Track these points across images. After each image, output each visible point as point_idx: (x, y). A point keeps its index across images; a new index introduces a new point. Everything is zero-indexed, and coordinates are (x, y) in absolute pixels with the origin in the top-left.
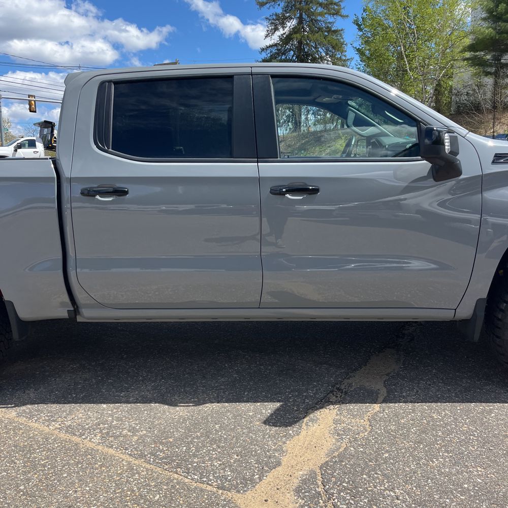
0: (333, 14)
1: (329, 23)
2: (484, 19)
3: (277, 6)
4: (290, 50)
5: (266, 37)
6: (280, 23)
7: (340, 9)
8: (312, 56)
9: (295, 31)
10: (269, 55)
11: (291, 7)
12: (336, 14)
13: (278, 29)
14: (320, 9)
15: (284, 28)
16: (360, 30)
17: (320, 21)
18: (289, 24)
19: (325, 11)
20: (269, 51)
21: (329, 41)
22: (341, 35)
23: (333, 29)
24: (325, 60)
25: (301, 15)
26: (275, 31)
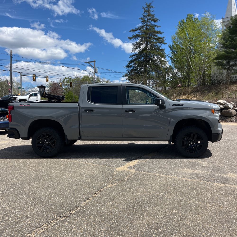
0: (161, 43)
1: (159, 46)
2: (222, 47)
3: (137, 39)
4: (142, 57)
5: (132, 51)
6: (138, 46)
7: (163, 41)
8: (151, 59)
9: (144, 49)
10: (133, 59)
11: (143, 40)
12: (162, 43)
13: (137, 48)
14: (155, 41)
15: (140, 48)
16: (171, 50)
17: (155, 45)
18: (142, 46)
19: (157, 41)
20: (133, 57)
21: (159, 53)
22: (164, 51)
23: (160, 49)
24: (157, 61)
25: (147, 43)
26: (136, 49)
